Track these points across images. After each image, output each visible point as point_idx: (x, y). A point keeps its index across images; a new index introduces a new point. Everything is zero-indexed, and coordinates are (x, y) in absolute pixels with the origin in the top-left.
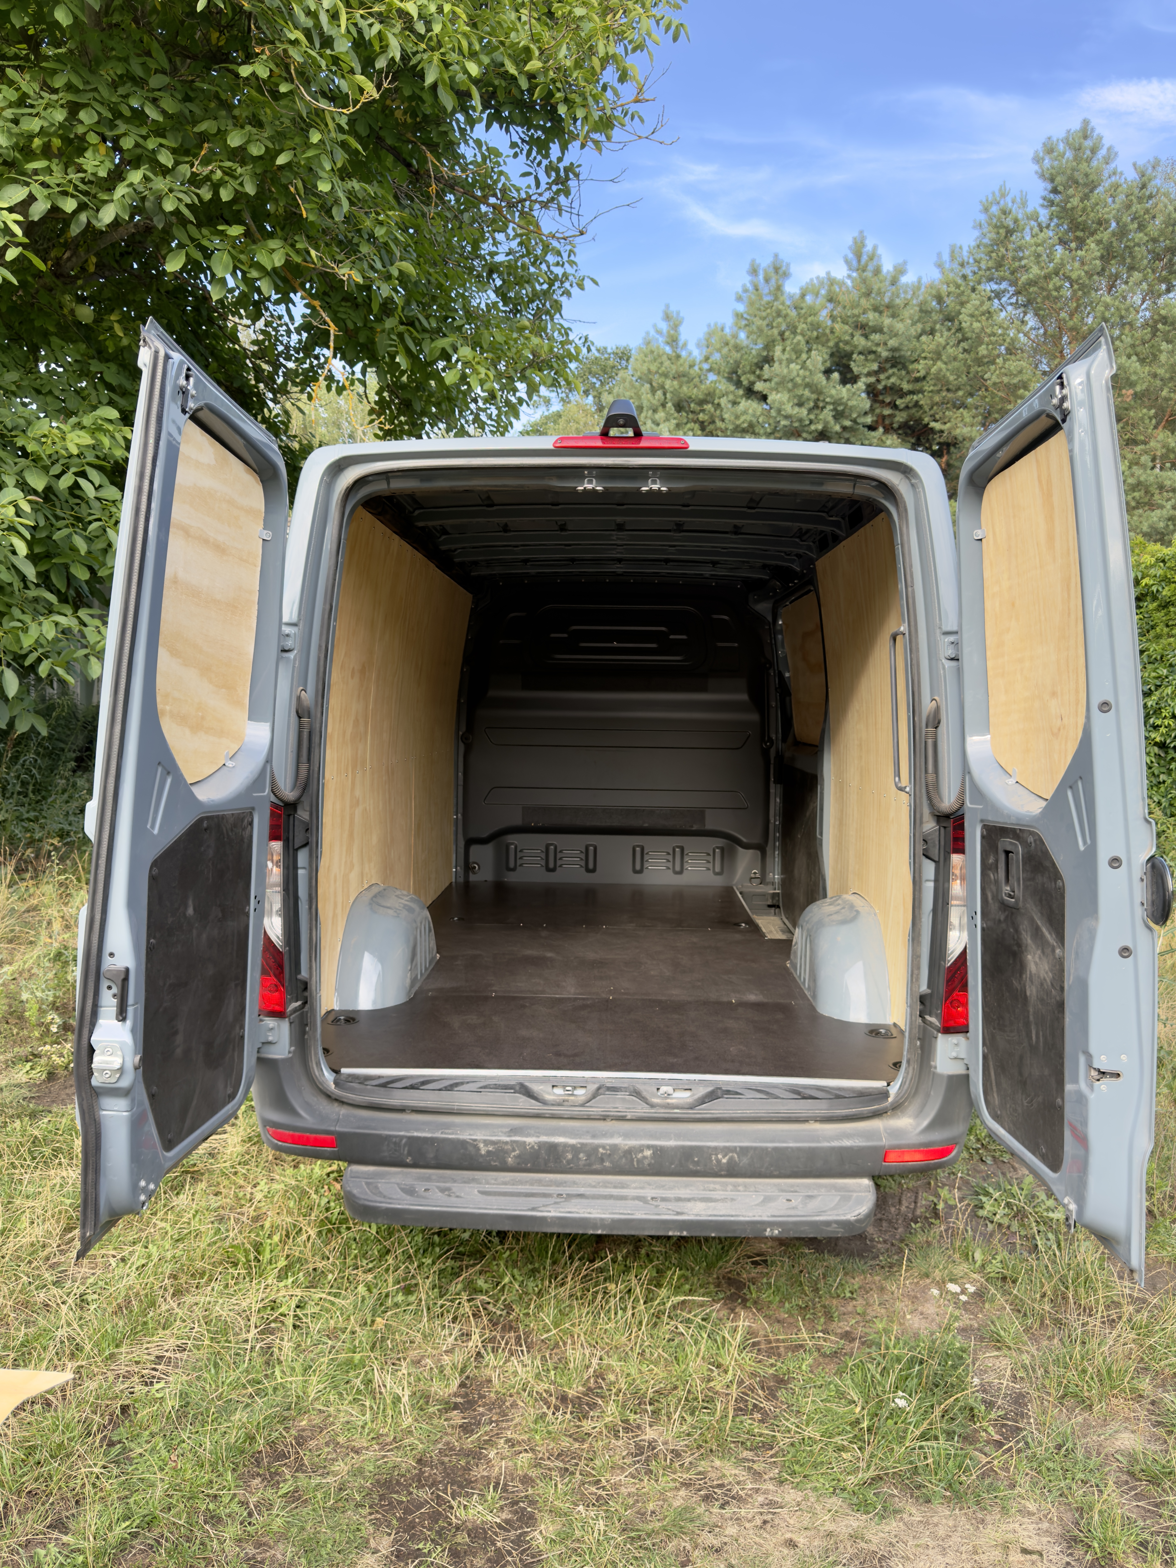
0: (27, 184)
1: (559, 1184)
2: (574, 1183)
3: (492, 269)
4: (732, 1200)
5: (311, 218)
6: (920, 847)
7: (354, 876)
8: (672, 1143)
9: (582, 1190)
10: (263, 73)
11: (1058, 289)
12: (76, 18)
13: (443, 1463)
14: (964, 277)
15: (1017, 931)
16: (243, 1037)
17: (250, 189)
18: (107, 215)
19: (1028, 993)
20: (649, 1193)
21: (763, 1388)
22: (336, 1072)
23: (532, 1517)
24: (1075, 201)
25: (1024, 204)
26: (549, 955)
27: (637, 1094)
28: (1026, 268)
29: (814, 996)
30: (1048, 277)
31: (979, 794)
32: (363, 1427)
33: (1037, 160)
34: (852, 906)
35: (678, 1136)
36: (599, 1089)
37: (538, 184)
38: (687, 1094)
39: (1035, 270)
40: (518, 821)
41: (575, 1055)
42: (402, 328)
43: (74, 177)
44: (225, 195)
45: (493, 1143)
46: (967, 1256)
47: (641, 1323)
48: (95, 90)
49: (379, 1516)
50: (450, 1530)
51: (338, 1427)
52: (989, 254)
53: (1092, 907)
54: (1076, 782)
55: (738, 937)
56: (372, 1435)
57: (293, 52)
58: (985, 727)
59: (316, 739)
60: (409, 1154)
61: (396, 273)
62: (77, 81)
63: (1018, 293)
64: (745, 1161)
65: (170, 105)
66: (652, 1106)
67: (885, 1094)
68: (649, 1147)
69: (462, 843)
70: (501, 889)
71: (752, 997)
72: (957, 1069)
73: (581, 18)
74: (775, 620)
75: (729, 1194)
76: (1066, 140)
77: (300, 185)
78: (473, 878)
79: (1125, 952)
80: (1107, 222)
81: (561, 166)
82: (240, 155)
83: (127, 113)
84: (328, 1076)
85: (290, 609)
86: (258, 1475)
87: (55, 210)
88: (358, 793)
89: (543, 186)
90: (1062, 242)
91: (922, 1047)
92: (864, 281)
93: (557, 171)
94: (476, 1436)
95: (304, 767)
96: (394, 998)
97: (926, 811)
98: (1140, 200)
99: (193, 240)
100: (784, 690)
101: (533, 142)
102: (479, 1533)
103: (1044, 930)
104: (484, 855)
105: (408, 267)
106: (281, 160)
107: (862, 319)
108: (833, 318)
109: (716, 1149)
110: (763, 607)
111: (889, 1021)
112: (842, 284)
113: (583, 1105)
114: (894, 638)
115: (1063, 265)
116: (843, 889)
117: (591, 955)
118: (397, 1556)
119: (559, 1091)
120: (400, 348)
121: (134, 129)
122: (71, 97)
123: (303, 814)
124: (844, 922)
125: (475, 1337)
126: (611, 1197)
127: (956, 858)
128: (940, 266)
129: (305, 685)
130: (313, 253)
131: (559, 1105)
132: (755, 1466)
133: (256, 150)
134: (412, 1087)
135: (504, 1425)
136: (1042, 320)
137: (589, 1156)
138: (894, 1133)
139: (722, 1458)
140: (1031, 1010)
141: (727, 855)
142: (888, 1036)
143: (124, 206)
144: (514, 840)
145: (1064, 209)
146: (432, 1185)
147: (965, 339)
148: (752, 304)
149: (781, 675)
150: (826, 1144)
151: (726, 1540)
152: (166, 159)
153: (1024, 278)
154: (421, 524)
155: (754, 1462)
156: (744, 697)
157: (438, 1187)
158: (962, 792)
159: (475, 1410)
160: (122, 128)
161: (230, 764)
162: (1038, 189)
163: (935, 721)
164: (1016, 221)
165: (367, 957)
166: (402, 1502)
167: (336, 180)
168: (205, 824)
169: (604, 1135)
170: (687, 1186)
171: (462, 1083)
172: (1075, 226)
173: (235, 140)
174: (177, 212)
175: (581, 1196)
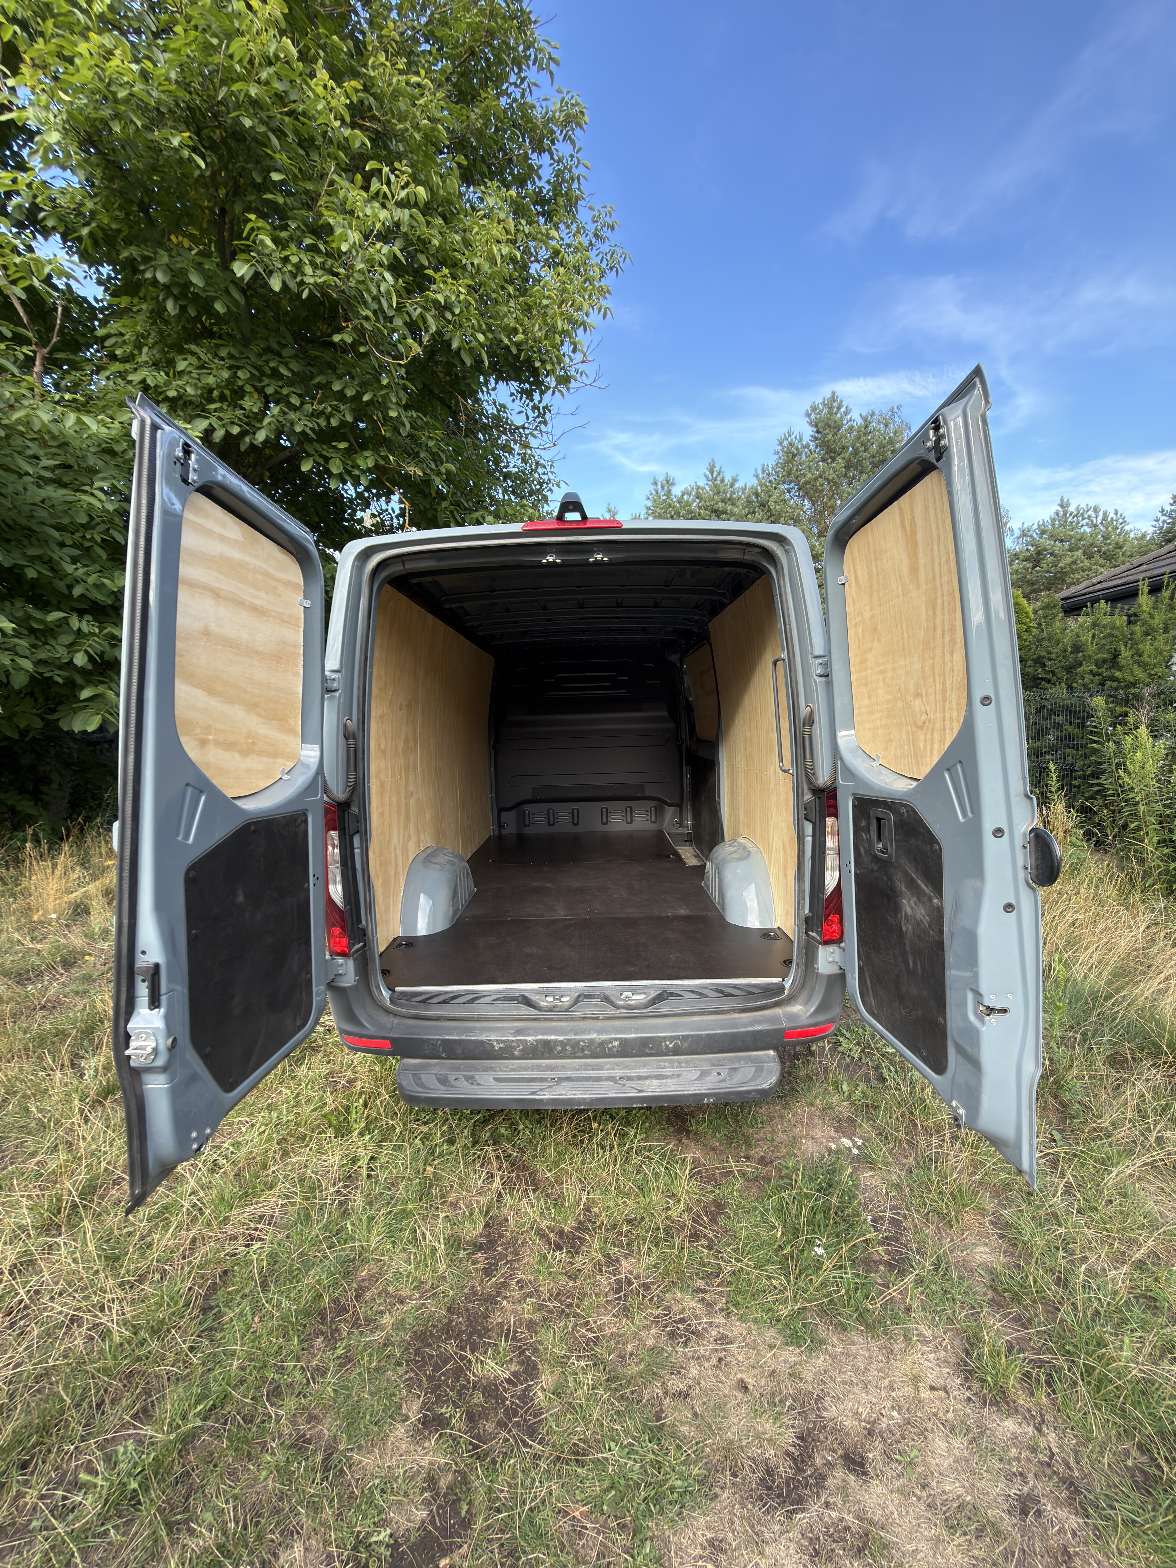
0: (207, 418)
1: (552, 1068)
2: (564, 1067)
3: (507, 476)
4: (679, 1076)
5: (388, 435)
6: (803, 813)
7: (411, 845)
8: (633, 1036)
9: (569, 1074)
10: (349, 339)
11: (822, 485)
12: (228, 307)
13: (467, 1310)
14: (770, 482)
15: (890, 879)
16: (310, 980)
17: (349, 418)
18: (261, 436)
19: (904, 929)
20: (618, 1073)
21: (707, 1215)
22: (393, 990)
23: (535, 1367)
24: (830, 437)
25: (801, 440)
26: (548, 885)
27: (607, 999)
28: (804, 475)
29: (723, 909)
30: (816, 479)
31: (850, 774)
32: (408, 1276)
33: (808, 415)
34: (745, 848)
35: (637, 1030)
36: (579, 996)
37: (528, 418)
38: (642, 996)
39: (809, 475)
40: (529, 796)
41: (563, 968)
42: (452, 507)
43: (239, 412)
44: (334, 423)
45: (503, 1042)
46: (837, 1088)
47: (616, 1160)
48: (248, 358)
49: (412, 1375)
50: (468, 1389)
51: (389, 1275)
52: (783, 468)
53: (977, 870)
54: (955, 765)
55: (669, 865)
56: (415, 1284)
57: (366, 325)
58: (851, 724)
59: (360, 755)
60: (444, 1051)
61: (444, 471)
62: (233, 352)
63: (799, 489)
64: (686, 1045)
65: (295, 366)
66: (618, 1008)
67: (780, 989)
68: (616, 1039)
69: (496, 811)
70: (521, 839)
71: (682, 912)
72: (834, 970)
73: (547, 306)
74: (682, 666)
75: (675, 1070)
76: (823, 404)
77: (380, 415)
78: (503, 832)
79: (1009, 907)
80: (848, 448)
81: (541, 406)
82: (341, 396)
83: (268, 371)
84: (386, 994)
85: (333, 661)
86: (322, 1333)
87: (228, 434)
88: (411, 788)
89: (531, 419)
90: (823, 460)
91: (806, 954)
92: (716, 486)
93: (538, 409)
94: (494, 1279)
95: (352, 776)
96: (441, 926)
97: (805, 787)
98: (865, 434)
99: (316, 451)
100: (689, 708)
101: (523, 392)
102: (491, 1390)
103: (920, 882)
104: (509, 818)
105: (451, 467)
106: (366, 398)
107: (716, 507)
108: (699, 508)
109: (664, 1037)
110: (674, 658)
111: (775, 926)
112: (703, 489)
113: (567, 1010)
114: (775, 663)
115: (824, 472)
116: (736, 834)
117: (575, 884)
118: (423, 1424)
119: (550, 999)
120: (452, 519)
121: (273, 381)
122: (232, 362)
123: (354, 809)
124: (741, 859)
125: (497, 1179)
126: (589, 1079)
127: (830, 821)
128: (757, 476)
129: (351, 715)
130: (391, 458)
131: (551, 1011)
132: (707, 1297)
133: (350, 393)
134: (445, 1002)
135: (516, 1265)
136: (814, 503)
137: (573, 1048)
138: (792, 1017)
139: (681, 1289)
140: (907, 943)
141: (659, 811)
142: (776, 937)
143: (270, 431)
144: (528, 808)
145: (824, 442)
146: (459, 1075)
147: (772, 516)
148: (655, 501)
149: (687, 699)
150: (743, 1030)
151: (691, 1383)
152: (295, 401)
153: (803, 480)
154: (447, 606)
155: (705, 1291)
156: (665, 713)
157: (464, 1076)
158: (835, 772)
159: (495, 1250)
160: (266, 381)
161: (286, 777)
162: (808, 432)
163: (810, 721)
164: (797, 449)
165: (423, 898)
166: (433, 1356)
167: (401, 410)
168: (253, 828)
169: (584, 1032)
170: (645, 1065)
171: (480, 997)
172: (830, 450)
173: (336, 387)
174: (303, 432)
175: (568, 1079)
